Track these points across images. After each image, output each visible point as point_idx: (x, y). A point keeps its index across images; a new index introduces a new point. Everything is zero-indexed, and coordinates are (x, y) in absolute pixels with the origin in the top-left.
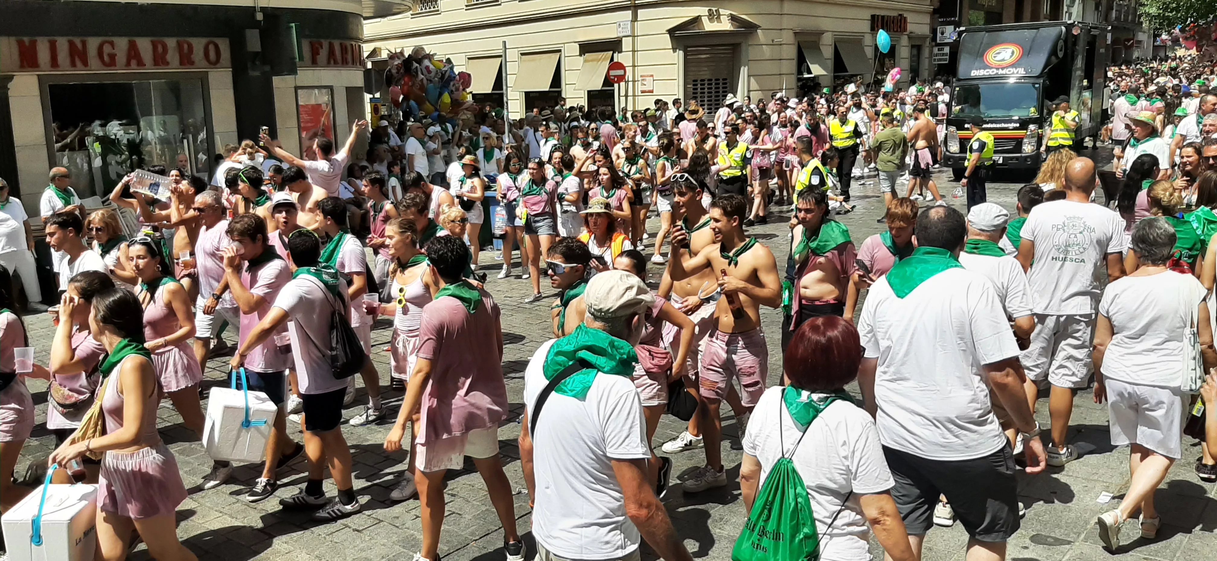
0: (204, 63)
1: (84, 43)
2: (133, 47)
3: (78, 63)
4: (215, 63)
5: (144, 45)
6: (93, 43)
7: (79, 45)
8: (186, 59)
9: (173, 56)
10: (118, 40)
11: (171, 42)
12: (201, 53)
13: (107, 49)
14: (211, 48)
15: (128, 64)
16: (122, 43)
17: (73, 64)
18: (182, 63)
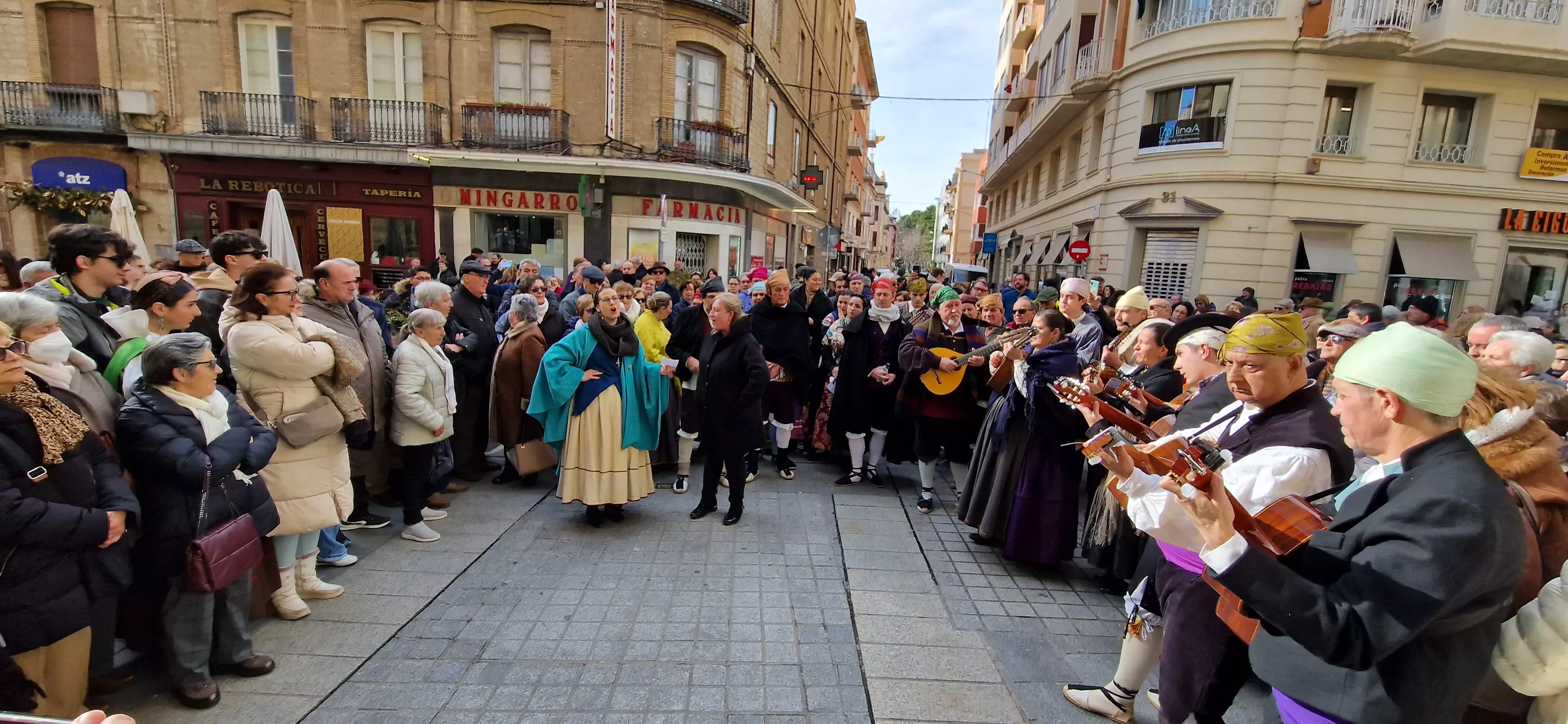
0: (566, 208)
1: (495, 192)
2: (523, 196)
3: (492, 204)
4: (573, 209)
5: (530, 195)
6: (501, 193)
7: (493, 194)
8: (555, 205)
9: (547, 203)
10: (514, 192)
11: (546, 195)
12: (565, 202)
13: (508, 197)
14: (572, 200)
15: (519, 207)
16: (517, 194)
17: (489, 205)
18: (552, 208)
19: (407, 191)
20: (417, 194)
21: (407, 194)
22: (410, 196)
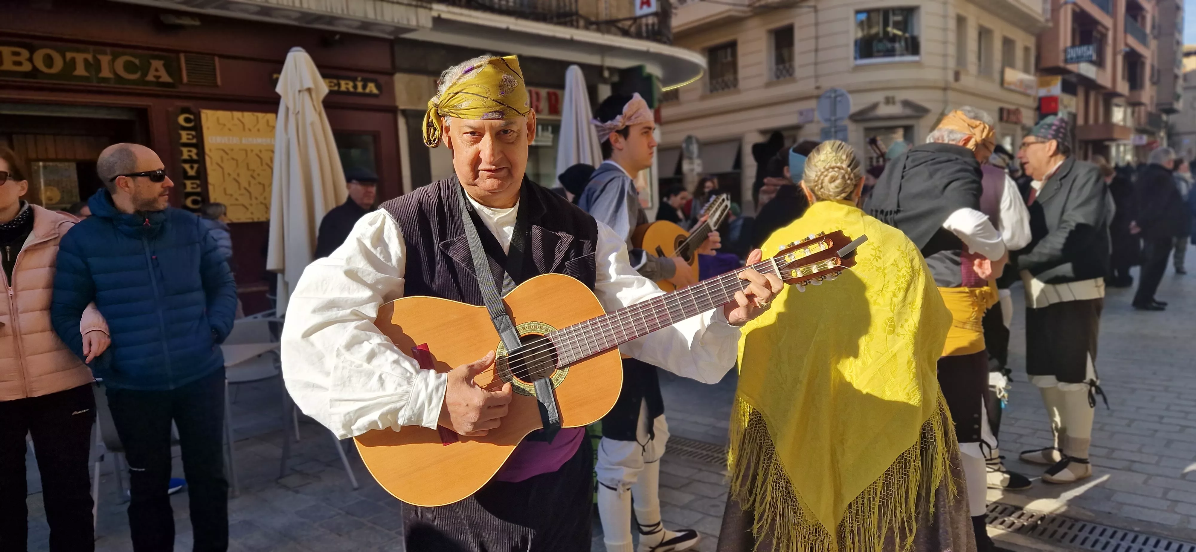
8: (553, 108)
11: (543, 93)
18: (550, 111)
19: (354, 80)
20: (372, 88)
21: (355, 87)
22: (360, 90)
